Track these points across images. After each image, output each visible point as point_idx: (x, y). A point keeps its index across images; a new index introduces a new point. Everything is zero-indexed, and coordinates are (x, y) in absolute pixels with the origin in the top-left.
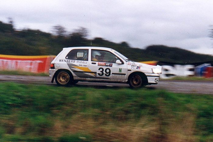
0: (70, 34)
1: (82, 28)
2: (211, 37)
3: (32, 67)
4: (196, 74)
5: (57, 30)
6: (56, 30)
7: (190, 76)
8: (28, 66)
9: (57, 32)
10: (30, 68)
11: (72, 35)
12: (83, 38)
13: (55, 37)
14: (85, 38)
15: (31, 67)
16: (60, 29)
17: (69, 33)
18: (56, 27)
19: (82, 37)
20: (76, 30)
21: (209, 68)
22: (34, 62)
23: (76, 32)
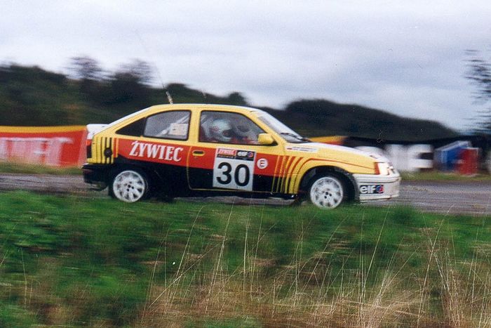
0: (111, 77)
1: (137, 60)
2: (470, 78)
3: (48, 152)
4: (437, 167)
5: (81, 67)
6: (77, 66)
7: (422, 170)
8: (38, 152)
9: (81, 71)
10: (43, 157)
11: (114, 79)
12: (141, 85)
13: (76, 82)
14: (147, 83)
15: (44, 153)
16: (87, 63)
17: (110, 74)
18: (79, 59)
19: (140, 82)
20: (125, 67)
21: (468, 151)
22: (51, 141)
23: (124, 71)
